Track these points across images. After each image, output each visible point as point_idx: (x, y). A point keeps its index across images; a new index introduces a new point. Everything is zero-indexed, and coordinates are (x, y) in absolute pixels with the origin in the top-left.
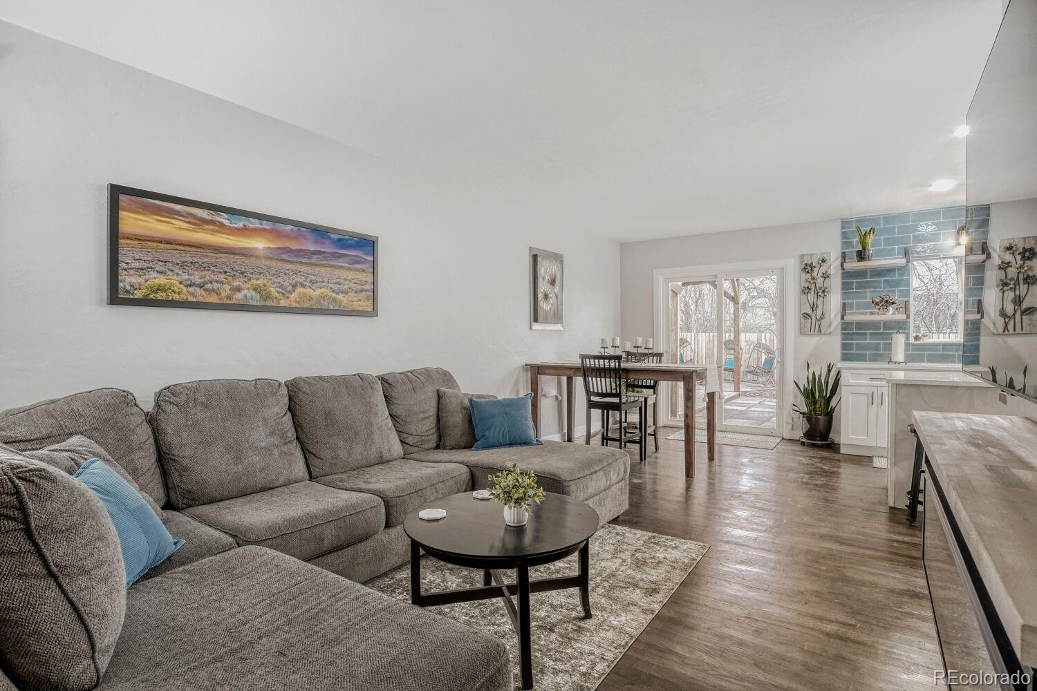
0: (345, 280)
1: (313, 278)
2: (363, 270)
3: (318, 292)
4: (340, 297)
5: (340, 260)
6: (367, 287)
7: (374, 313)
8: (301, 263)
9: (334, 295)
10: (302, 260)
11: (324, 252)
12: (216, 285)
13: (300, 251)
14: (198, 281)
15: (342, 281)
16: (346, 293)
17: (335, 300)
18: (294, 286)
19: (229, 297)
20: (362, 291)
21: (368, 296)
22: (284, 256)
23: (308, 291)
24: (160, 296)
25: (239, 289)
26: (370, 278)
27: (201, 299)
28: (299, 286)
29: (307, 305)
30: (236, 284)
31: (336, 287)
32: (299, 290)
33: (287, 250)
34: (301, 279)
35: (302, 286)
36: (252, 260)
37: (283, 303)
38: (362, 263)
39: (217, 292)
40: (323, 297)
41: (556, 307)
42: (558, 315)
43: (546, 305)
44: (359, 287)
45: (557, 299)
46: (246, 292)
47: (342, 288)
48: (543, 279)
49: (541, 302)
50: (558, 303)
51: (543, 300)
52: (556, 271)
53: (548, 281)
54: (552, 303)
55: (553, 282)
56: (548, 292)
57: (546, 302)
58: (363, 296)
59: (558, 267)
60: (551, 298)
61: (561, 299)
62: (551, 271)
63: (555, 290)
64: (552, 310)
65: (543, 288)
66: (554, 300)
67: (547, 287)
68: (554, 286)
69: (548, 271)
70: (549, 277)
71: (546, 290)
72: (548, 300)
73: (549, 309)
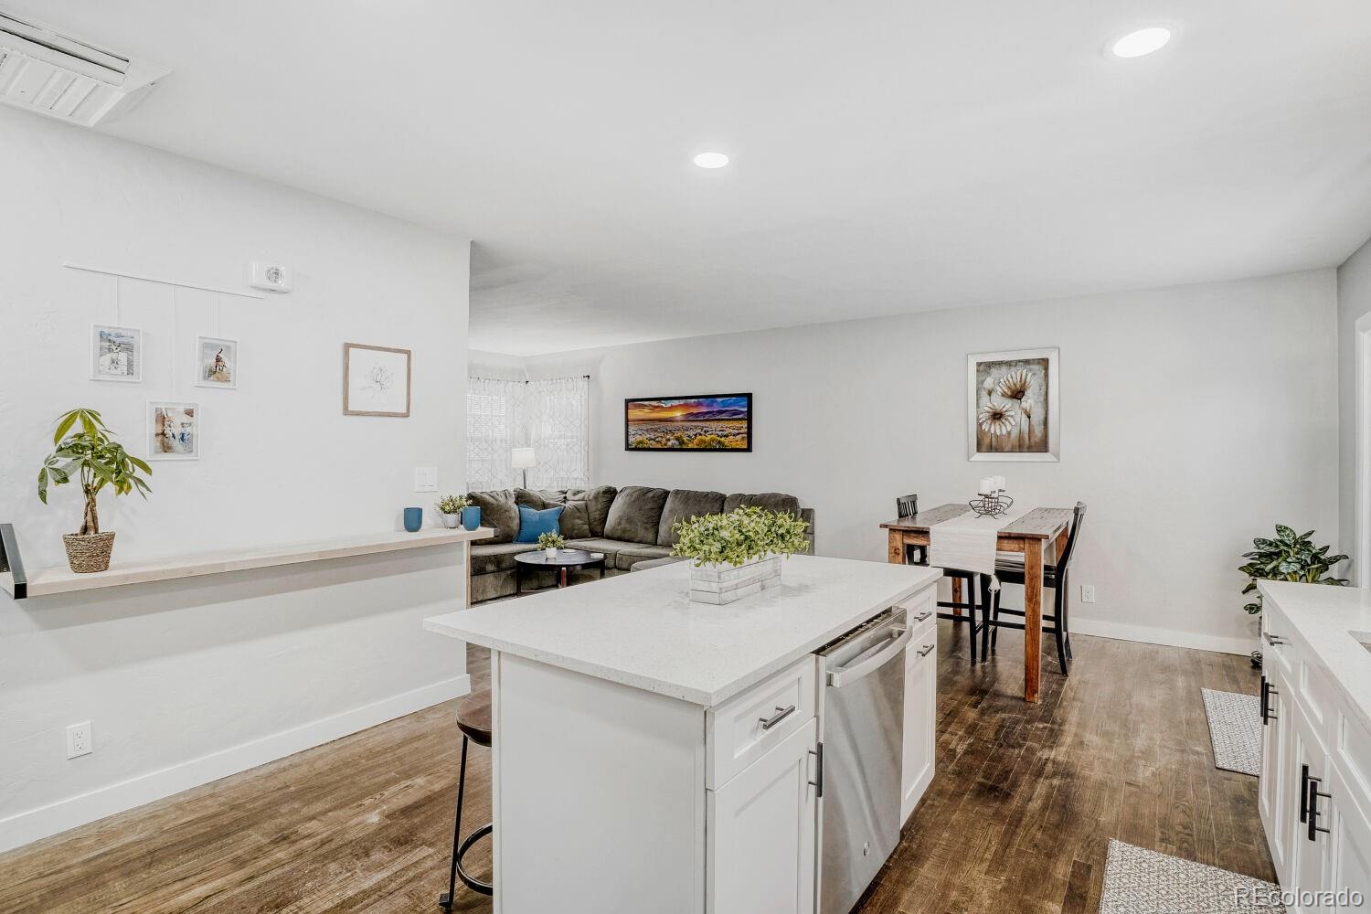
0: (726, 427)
1: (705, 429)
2: (739, 419)
3: (709, 437)
4: (723, 439)
5: (724, 415)
6: (742, 431)
7: (749, 449)
9: (719, 438)
10: (699, 419)
11: (713, 412)
12: (660, 439)
13: (699, 413)
14: (653, 437)
15: (724, 429)
16: (727, 436)
17: (720, 442)
18: (696, 435)
19: (666, 444)
20: (738, 434)
21: (743, 438)
22: (690, 418)
23: (703, 437)
24: (640, 446)
25: (669, 440)
26: (745, 424)
27: (654, 447)
28: (698, 435)
29: (703, 446)
30: (668, 437)
31: (720, 433)
32: (699, 437)
33: (692, 414)
34: (699, 431)
35: (700, 435)
36: (675, 424)
37: (690, 446)
38: (737, 414)
39: (660, 442)
40: (713, 440)
41: (1026, 429)
42: (1032, 441)
43: (998, 427)
44: (736, 432)
45: (1029, 417)
46: (672, 441)
47: (725, 433)
48: (990, 393)
49: (985, 424)
50: (1033, 423)
51: (989, 422)
52: (1023, 378)
53: (1003, 395)
54: (1013, 423)
55: (1018, 394)
56: (1004, 410)
57: (998, 423)
58: (739, 437)
59: (1031, 370)
60: (1012, 416)
61: (1042, 417)
62: (1010, 379)
63: (1024, 405)
64: (1015, 433)
65: (990, 405)
66: (1018, 419)
67: (999, 403)
68: (1020, 399)
69: (1002, 380)
70: (1004, 388)
71: (997, 407)
72: (1003, 421)
73: (1004, 432)
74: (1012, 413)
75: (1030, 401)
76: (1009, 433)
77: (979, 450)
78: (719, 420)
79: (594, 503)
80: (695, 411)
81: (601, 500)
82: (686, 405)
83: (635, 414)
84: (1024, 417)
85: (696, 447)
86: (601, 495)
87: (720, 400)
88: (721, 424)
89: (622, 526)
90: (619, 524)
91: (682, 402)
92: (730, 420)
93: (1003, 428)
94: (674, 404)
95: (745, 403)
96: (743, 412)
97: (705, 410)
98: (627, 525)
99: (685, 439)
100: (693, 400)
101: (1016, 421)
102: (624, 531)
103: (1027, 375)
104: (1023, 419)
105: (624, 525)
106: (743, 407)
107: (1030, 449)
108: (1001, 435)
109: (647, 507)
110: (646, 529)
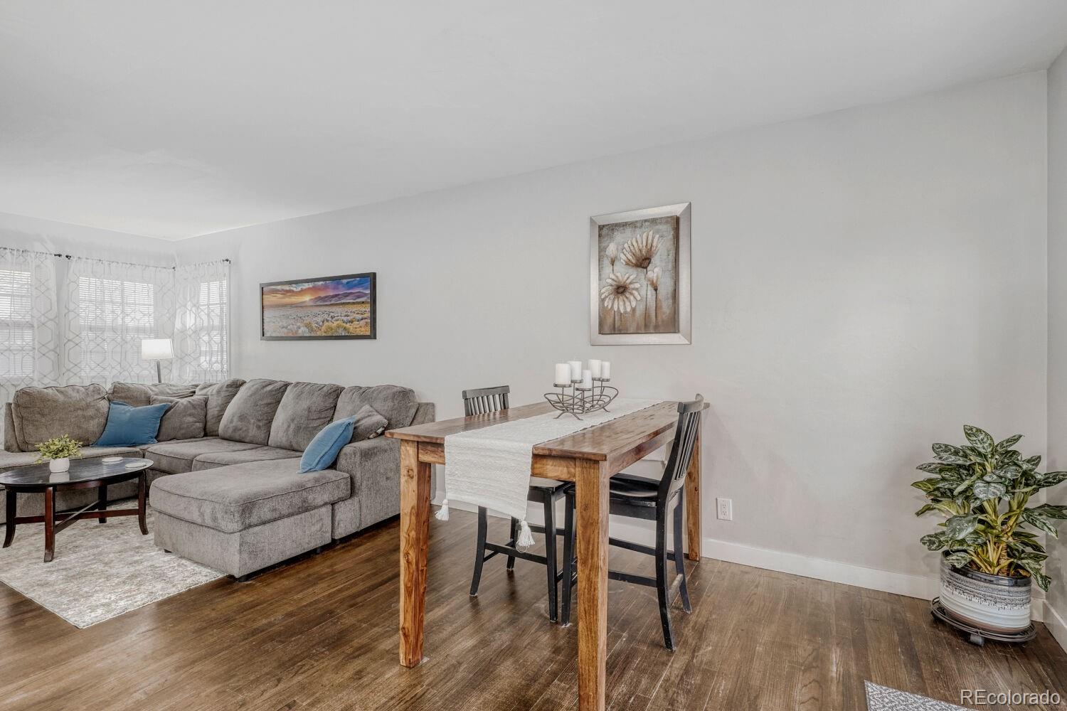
0: (351, 312)
1: (332, 314)
2: (363, 303)
3: (336, 324)
4: (348, 325)
5: (348, 298)
6: (365, 316)
7: (373, 336)
8: (326, 305)
9: (345, 325)
10: (326, 303)
11: (339, 295)
12: (291, 326)
13: (326, 297)
14: (285, 325)
15: (349, 314)
16: (352, 321)
17: (345, 328)
18: (323, 322)
19: (296, 333)
20: (362, 319)
21: (367, 323)
22: (318, 303)
23: (330, 324)
24: (275, 335)
25: (299, 328)
26: (368, 308)
27: (286, 335)
28: (325, 322)
29: (330, 334)
30: (298, 324)
31: (345, 319)
32: (326, 324)
33: (319, 298)
34: (326, 316)
35: (327, 321)
36: (305, 309)
37: (319, 334)
38: (362, 297)
39: (291, 330)
40: (338, 327)
41: (652, 304)
42: (659, 318)
43: (621, 303)
44: (360, 317)
45: (656, 290)
46: (302, 328)
47: (349, 318)
48: (613, 262)
49: (607, 299)
50: (660, 297)
51: (612, 297)
52: (650, 241)
53: (627, 264)
54: (639, 298)
55: (643, 262)
56: (628, 281)
57: (621, 298)
58: (362, 322)
59: (658, 232)
60: (637, 289)
61: (670, 289)
62: (635, 243)
63: (650, 274)
64: (640, 312)
65: (614, 277)
66: (643, 292)
67: (623, 273)
68: (646, 268)
69: (626, 246)
70: (630, 258)
71: (620, 278)
72: (627, 295)
73: (629, 309)
74: (637, 285)
75: (657, 270)
76: (634, 310)
77: (601, 332)
78: (344, 303)
79: (215, 398)
80: (323, 294)
81: (223, 394)
82: (315, 289)
83: (270, 299)
84: (651, 291)
85: (324, 334)
86: (224, 389)
87: (345, 281)
88: (347, 308)
89: (234, 424)
90: (232, 421)
91: (311, 285)
92: (354, 303)
93: (628, 303)
94: (304, 288)
95: (368, 284)
96: (366, 295)
97: (331, 293)
98: (240, 423)
99: (314, 325)
100: (321, 283)
101: (641, 296)
102: (236, 430)
103: (653, 238)
104: (649, 293)
105: (236, 423)
106: (367, 288)
107: (657, 329)
108: (626, 312)
109: (265, 402)
110: (259, 427)
